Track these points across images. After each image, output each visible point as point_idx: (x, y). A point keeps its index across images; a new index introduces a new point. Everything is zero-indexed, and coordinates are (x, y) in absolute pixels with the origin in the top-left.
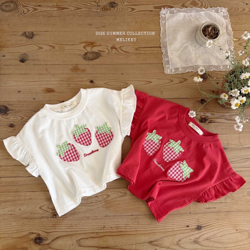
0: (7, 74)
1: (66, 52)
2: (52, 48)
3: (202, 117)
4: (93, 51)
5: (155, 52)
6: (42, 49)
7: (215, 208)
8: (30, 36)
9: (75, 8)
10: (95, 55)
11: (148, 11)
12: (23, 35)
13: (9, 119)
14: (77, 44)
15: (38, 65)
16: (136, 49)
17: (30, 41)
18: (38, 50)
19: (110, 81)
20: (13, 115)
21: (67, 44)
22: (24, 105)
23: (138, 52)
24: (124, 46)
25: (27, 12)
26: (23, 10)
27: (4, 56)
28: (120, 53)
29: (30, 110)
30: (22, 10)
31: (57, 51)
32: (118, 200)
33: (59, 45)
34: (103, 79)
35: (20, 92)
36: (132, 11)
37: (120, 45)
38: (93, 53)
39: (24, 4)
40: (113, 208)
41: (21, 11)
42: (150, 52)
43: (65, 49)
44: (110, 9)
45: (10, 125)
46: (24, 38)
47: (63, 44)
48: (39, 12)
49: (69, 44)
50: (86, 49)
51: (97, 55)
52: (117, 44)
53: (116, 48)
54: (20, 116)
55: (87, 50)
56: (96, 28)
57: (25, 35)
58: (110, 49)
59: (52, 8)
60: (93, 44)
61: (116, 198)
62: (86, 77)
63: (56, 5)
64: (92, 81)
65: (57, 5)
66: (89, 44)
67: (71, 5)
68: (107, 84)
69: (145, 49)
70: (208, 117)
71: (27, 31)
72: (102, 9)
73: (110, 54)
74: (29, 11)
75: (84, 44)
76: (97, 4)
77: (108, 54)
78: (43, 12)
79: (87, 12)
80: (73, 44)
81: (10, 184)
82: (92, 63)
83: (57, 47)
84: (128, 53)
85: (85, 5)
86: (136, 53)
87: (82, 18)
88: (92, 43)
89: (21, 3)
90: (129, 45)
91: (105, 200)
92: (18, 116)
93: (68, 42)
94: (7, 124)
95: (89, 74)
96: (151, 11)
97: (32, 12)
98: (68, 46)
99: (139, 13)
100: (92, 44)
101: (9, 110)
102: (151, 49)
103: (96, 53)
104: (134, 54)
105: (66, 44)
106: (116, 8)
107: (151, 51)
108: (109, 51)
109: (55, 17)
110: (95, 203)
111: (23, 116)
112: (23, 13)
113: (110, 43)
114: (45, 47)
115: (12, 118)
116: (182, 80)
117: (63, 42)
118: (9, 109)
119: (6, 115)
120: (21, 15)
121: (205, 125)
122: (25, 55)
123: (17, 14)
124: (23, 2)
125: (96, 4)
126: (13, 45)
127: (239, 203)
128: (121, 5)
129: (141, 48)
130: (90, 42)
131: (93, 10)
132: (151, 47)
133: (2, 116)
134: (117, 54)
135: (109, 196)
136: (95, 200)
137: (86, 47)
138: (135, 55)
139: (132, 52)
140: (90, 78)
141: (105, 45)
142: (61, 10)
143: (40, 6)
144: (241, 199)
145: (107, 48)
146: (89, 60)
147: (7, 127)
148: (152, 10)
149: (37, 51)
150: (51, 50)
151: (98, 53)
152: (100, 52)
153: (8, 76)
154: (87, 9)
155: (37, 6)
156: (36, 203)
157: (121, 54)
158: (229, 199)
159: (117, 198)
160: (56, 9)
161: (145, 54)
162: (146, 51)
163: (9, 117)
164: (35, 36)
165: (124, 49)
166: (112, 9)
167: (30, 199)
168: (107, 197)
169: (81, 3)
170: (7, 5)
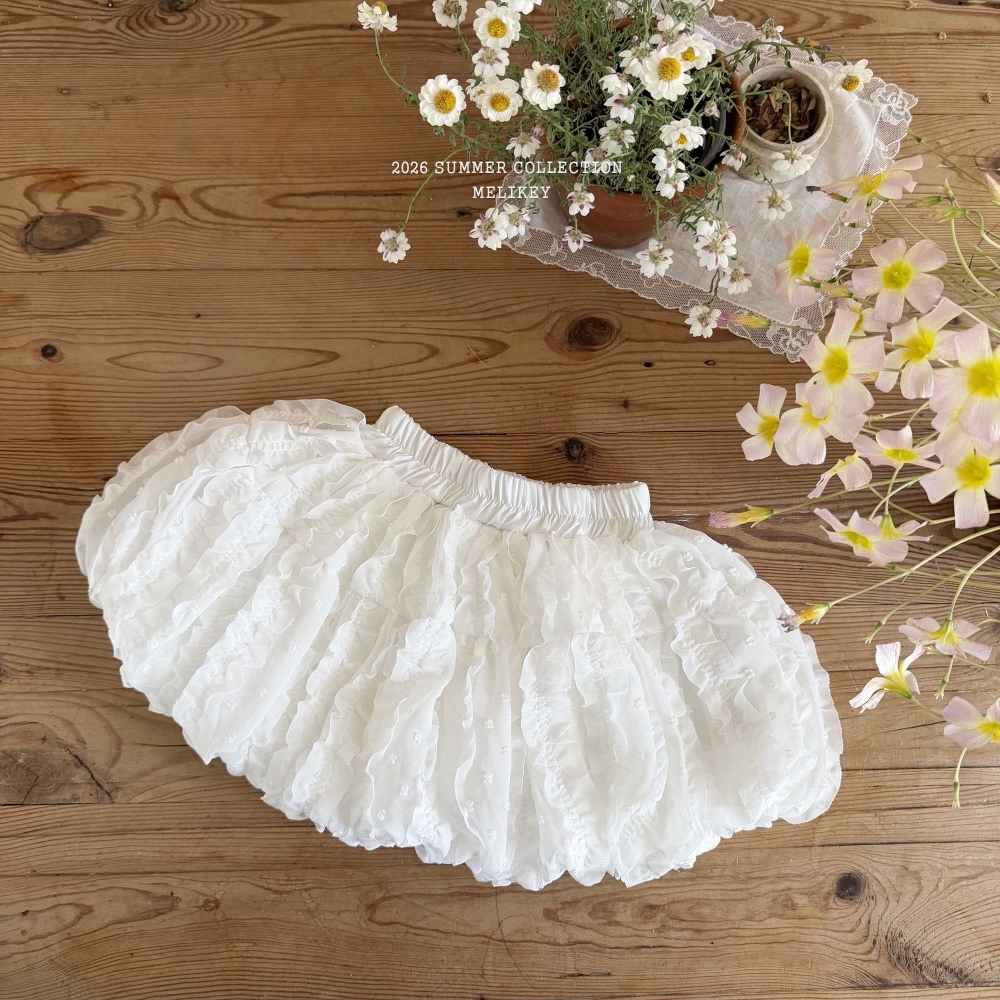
4: (66, 210)
5: (359, 215)
7: (609, 974)
10: (76, 230)
11: (341, 26)
16: (273, 202)
19: (136, 348)
23: (280, 213)
24: (214, 187)
28: (195, 219)
32: (129, 930)
34: (102, 340)
36: (264, 27)
37: (197, 184)
38: (66, 217)
40: (100, 972)
42: (335, 215)
44: (162, 19)
50: (35, 199)
51: (86, 229)
52: (183, 177)
53: (176, 198)
55: (38, 206)
56: (93, 108)
58: (149, 203)
60: (70, 177)
61: (120, 922)
62: (25, 331)
64: (49, 351)
66: (53, 181)
68: (121, 361)
69: (313, 202)
72: (126, 18)
73: (145, 224)
75: (28, 181)
77: (139, 221)
79: (54, 35)
82: (61, 267)
84: (230, 221)
86: (268, 217)
87: (32, 61)
88: (65, 175)
90: (238, 181)
91: (68, 931)
95: (41, 316)
99: (296, 35)
100: (64, 179)
102: (342, 201)
103: (82, 220)
104: (260, 223)
106: (190, 16)
107: (342, 212)
108: (144, 209)
110: (19, 943)
113: (152, 175)
116: (483, 348)
127: (729, 950)
129: (295, 198)
130: (57, 171)
131: (82, 25)
132: (345, 194)
134: (178, 224)
135: (88, 910)
136: (19, 932)
137: (39, 191)
138: (262, 227)
139: (249, 216)
140: (43, 336)
141: (128, 183)
144: (742, 933)
145: (134, 197)
146: (44, 250)
151: (91, 217)
152: (100, 212)
154: (57, 22)
157: (197, 223)
158: (682, 930)
159: (126, 921)
161: (314, 225)
162: (317, 209)
165: (211, 198)
166: (171, 19)
168: (79, 918)
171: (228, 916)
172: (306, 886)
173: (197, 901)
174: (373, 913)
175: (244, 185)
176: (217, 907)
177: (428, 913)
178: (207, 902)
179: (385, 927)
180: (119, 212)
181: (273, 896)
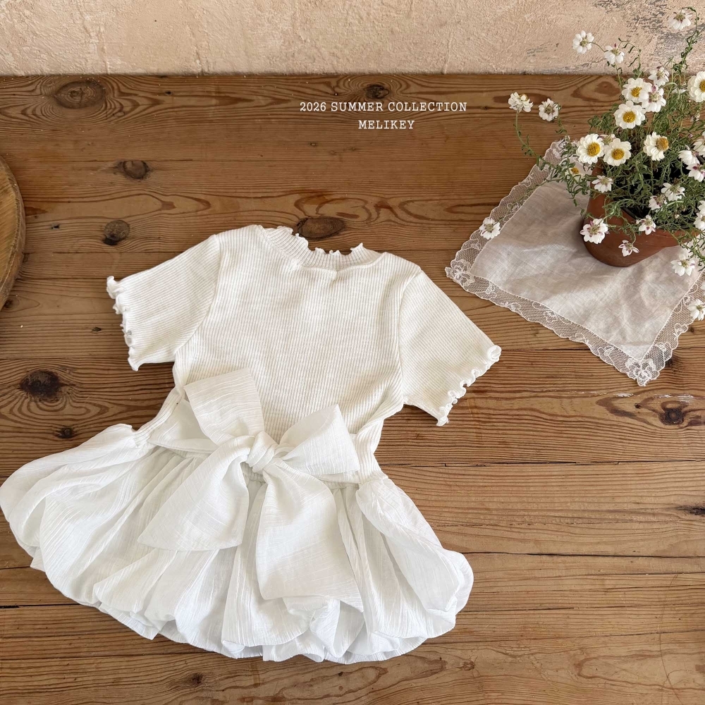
0: (63, 277)
1: (244, 218)
2: (202, 206)
3: (669, 406)
4: (322, 214)
6: (174, 207)
8: (138, 172)
9: (270, 101)
10: (329, 227)
11: (479, 107)
12: (117, 170)
13: (61, 412)
14: (275, 195)
15: (159, 252)
16: (450, 210)
17: (136, 186)
18: (160, 210)
20: (74, 402)
21: (246, 195)
22: (109, 370)
23: (455, 217)
24: (412, 201)
25: (132, 110)
26: (121, 104)
27: (57, 227)
28: (403, 220)
29: (128, 384)
30: (118, 105)
31: (218, 216)
33: (221, 198)
35: (100, 329)
37: (402, 200)
38: (322, 219)
39: (124, 90)
41: (113, 107)
43: (241, 210)
45: (63, 431)
46: (120, 178)
47: (234, 195)
48: (166, 109)
49: (252, 195)
50: (302, 208)
51: (335, 226)
52: (393, 196)
53: (389, 208)
54: (95, 405)
55: (304, 212)
56: (332, 154)
57: (123, 171)
58: (373, 210)
59: (204, 99)
60: (322, 195)
61: (407, 679)
63: (216, 92)
65: (219, 93)
66: (312, 197)
67: (257, 92)
69: (475, 209)
70: (685, 405)
71: (130, 158)
73: (372, 223)
74: (136, 105)
75: (297, 197)
76: (333, 89)
77: (368, 222)
78: (176, 110)
80: (265, 195)
81: (49, 631)
83: (217, 205)
84: (425, 221)
85: (299, 92)
86: (449, 219)
87: (291, 126)
88: (319, 193)
89: (116, 87)
90: (428, 198)
91: (372, 686)
92: (90, 403)
93: (251, 191)
94: (53, 429)
96: (486, 108)
97: (144, 110)
98: (248, 200)
100: (319, 196)
101: (63, 385)
103: (332, 221)
104: (443, 222)
105: (243, 195)
106: (386, 101)
108: (370, 214)
109: (211, 121)
110: (338, 696)
111: (107, 405)
112: (120, 111)
113: (373, 194)
114: (183, 205)
115: (68, 410)
117: (234, 191)
118: (63, 382)
119: (51, 402)
120: (113, 118)
121: (682, 432)
122: (119, 223)
123: (103, 115)
124: (120, 85)
125: (329, 91)
126: (85, 195)
128: (401, 92)
129: (464, 207)
130: (313, 192)
133: (39, 403)
134: (393, 223)
136: (337, 688)
137: (303, 203)
138: (445, 224)
139: (436, 218)
141: (359, 199)
142: (231, 103)
143: (169, 93)
145: (364, 207)
146: (310, 239)
147: (51, 436)
148: (489, 105)
149: (157, 213)
150: (199, 213)
151: (338, 219)
152: (343, 216)
153: (66, 283)
155: (160, 94)
156: (134, 699)
157: (403, 223)
159: (411, 679)
160: (214, 102)
162: (478, 214)
163: (61, 406)
164: (152, 171)
165: (412, 208)
167: (116, 682)
168: (378, 677)
169: (287, 87)
170: (74, 92)
171: (482, 675)
172: (532, 652)
173: (459, 664)
174: (581, 670)
175: (431, 200)
176: (473, 667)
177: (617, 670)
178: (465, 664)
179: (590, 680)
180: (356, 216)
181: (510, 659)
